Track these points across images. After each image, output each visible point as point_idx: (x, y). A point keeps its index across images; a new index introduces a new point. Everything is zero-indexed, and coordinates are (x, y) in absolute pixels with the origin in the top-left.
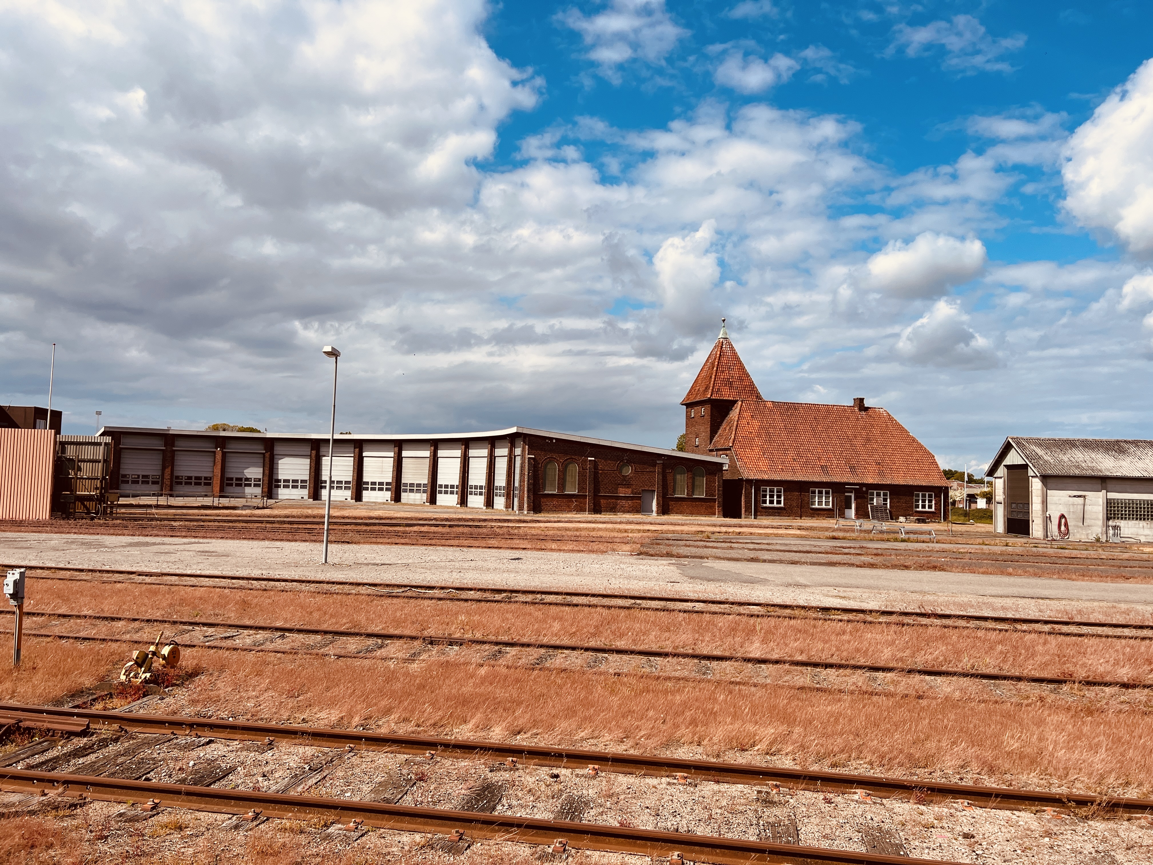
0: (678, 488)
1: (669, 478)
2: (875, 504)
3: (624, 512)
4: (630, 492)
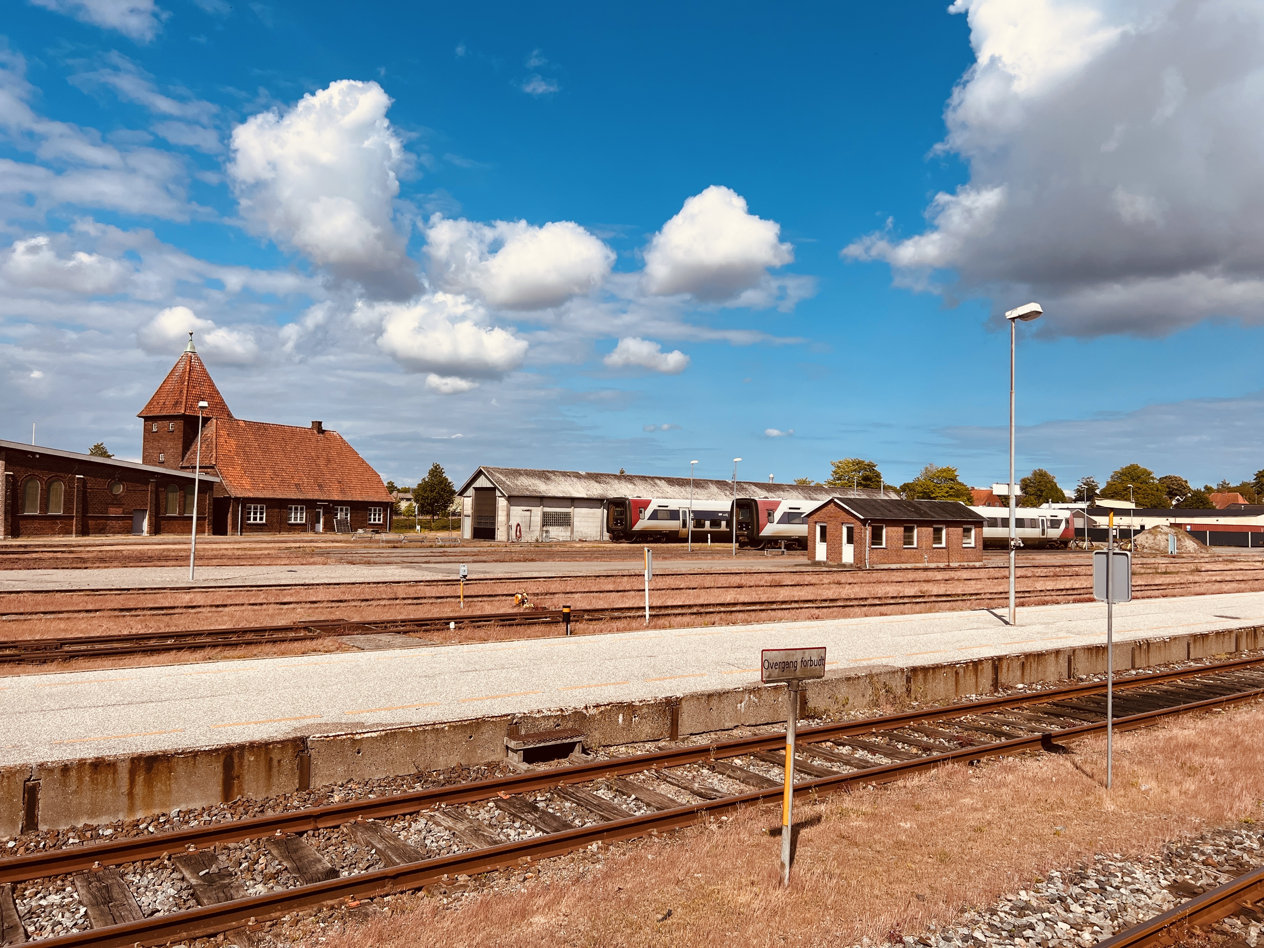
0: (170, 507)
1: (162, 496)
2: (339, 518)
3: (114, 533)
4: (121, 512)
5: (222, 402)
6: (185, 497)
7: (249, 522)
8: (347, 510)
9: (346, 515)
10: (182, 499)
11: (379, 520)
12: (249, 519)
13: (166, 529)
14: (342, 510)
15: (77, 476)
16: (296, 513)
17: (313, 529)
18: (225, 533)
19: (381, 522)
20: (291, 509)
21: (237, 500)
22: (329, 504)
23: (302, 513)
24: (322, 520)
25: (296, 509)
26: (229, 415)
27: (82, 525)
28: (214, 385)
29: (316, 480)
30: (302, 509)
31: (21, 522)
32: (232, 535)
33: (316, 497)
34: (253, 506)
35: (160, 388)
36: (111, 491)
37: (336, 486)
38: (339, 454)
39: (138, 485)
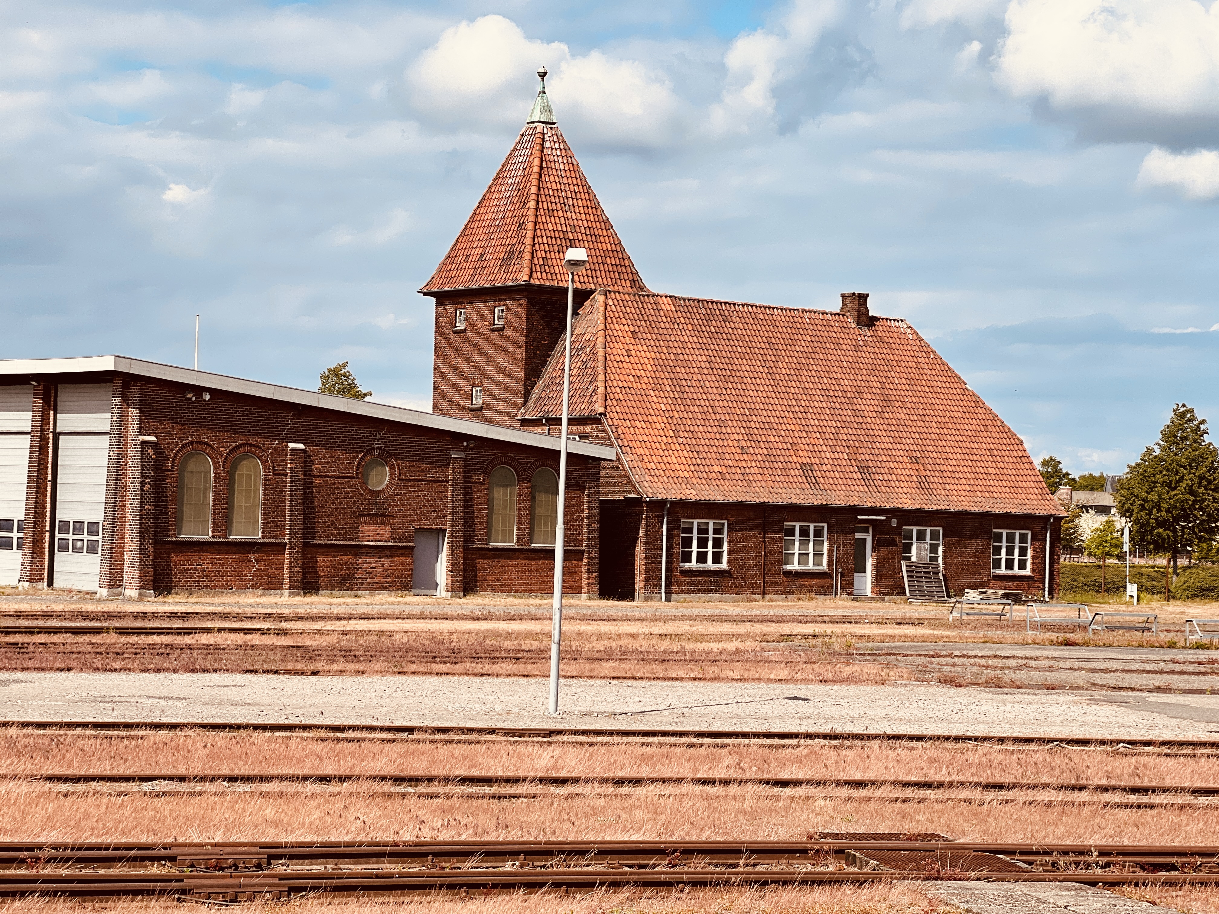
0: (498, 526)
1: (478, 496)
2: (914, 559)
3: (374, 588)
4: (386, 536)
5: (618, 249)
6: (533, 498)
7: (687, 566)
8: (934, 536)
9: (934, 549)
10: (526, 505)
11: (1022, 565)
12: (687, 558)
13: (490, 579)
14: (921, 536)
15: (292, 445)
16: (804, 543)
17: (848, 588)
18: (627, 594)
19: (1028, 572)
20: (791, 532)
21: (657, 505)
22: (888, 521)
23: (818, 543)
24: (870, 564)
25: (804, 532)
26: (636, 283)
27: (304, 567)
28: (597, 206)
29: (853, 452)
30: (818, 533)
31: (174, 558)
32: (646, 599)
33: (854, 501)
34: (696, 522)
35: (472, 220)
36: (364, 484)
37: (906, 469)
38: (912, 382)
39: (424, 466)
